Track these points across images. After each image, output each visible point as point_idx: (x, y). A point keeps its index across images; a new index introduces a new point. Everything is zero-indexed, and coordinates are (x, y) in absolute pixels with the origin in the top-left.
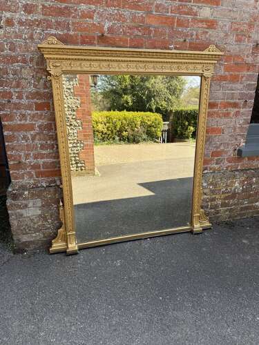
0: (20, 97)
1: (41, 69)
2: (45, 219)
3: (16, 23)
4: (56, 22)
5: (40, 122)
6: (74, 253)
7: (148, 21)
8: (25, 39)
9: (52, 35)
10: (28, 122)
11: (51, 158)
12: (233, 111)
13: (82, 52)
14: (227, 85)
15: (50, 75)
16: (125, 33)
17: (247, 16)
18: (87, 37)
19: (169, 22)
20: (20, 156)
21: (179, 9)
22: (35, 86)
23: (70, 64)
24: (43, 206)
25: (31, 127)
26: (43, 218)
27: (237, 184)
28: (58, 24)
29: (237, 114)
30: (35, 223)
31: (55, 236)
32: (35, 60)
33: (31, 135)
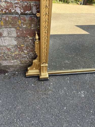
2: (21, 49)
6: (46, 79)
24: (18, 37)
26: (19, 48)
30: (11, 52)
31: (30, 64)
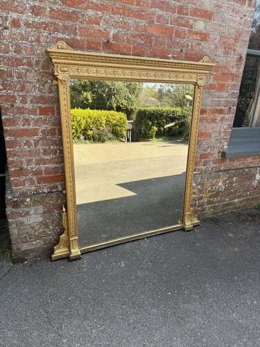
0: (24, 101)
1: (46, 73)
2: (47, 226)
3: (22, 25)
4: (64, 26)
5: (44, 127)
6: (77, 258)
7: (150, 30)
8: (31, 42)
9: (62, 39)
10: (31, 127)
11: (54, 163)
12: (219, 117)
13: (90, 58)
14: (215, 93)
15: (57, 79)
16: (128, 41)
17: (233, 31)
18: (93, 43)
19: (168, 32)
20: (22, 162)
21: (178, 21)
22: (40, 90)
23: (77, 69)
24: (45, 212)
25: (35, 133)
26: (44, 224)
27: (220, 184)
28: (66, 28)
29: (222, 119)
30: (35, 231)
31: (57, 242)
32: (41, 64)
33: (34, 140)
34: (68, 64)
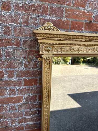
0: (11, 76)
1: (32, 51)
3: (12, 7)
5: (27, 95)
8: (20, 24)
9: (49, 20)
10: (16, 95)
11: (33, 121)
15: (41, 57)
18: (76, 24)
20: (7, 122)
22: (26, 66)
23: (61, 49)
25: (19, 100)
28: (53, 10)
32: (28, 44)
33: (18, 105)
34: (53, 44)
